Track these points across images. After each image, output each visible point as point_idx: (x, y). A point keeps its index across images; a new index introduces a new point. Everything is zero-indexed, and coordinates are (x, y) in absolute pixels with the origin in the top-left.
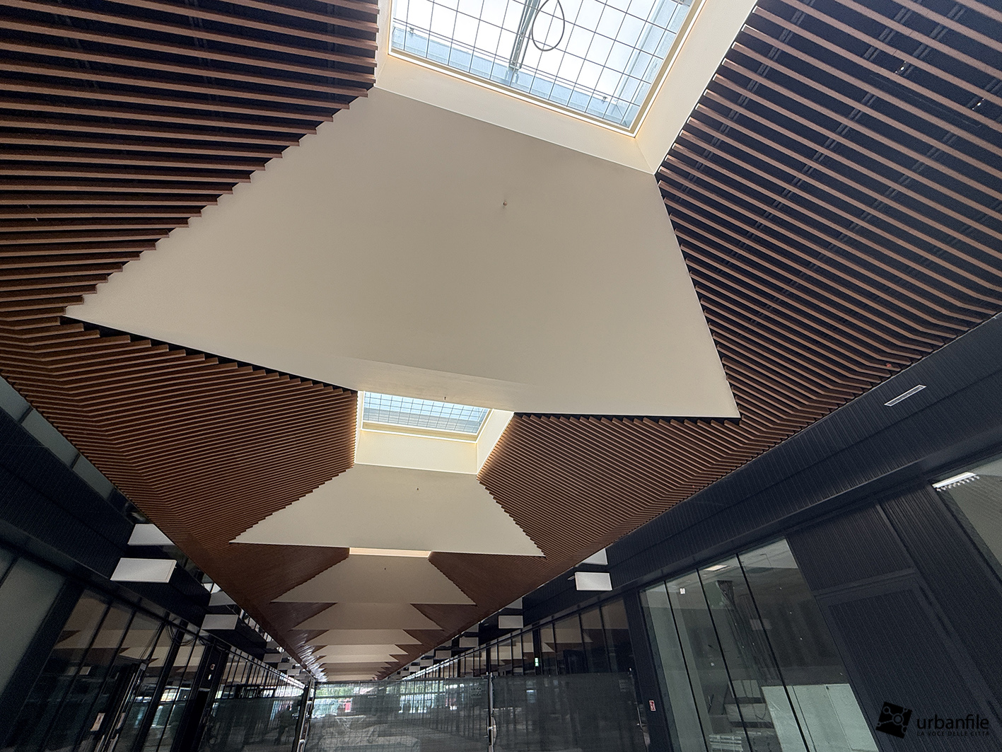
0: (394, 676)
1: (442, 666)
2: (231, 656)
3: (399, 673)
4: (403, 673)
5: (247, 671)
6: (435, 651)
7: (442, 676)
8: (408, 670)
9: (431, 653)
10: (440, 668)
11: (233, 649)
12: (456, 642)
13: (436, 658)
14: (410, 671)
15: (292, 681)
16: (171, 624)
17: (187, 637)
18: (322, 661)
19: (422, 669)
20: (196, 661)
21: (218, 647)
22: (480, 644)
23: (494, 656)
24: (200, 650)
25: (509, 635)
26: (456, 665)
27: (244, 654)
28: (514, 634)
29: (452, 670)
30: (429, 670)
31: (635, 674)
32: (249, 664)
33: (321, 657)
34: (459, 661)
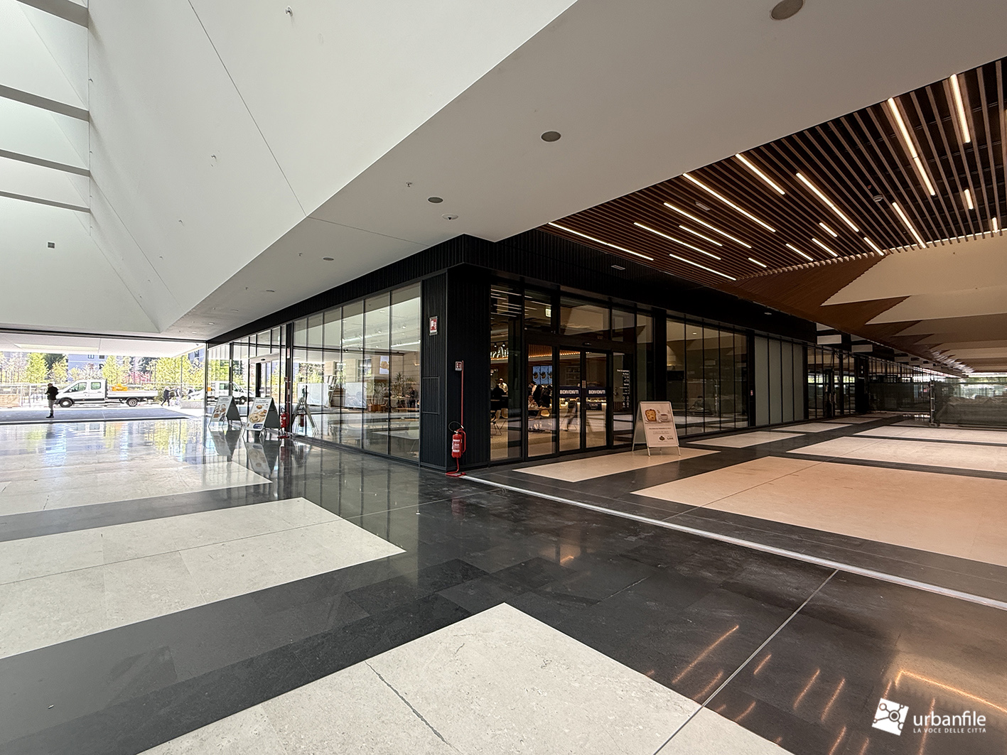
2: (871, 361)
11: (871, 358)
16: (837, 353)
17: (845, 355)
18: (955, 358)
20: (852, 363)
21: (861, 357)
27: (878, 359)
32: (884, 363)
33: (951, 356)
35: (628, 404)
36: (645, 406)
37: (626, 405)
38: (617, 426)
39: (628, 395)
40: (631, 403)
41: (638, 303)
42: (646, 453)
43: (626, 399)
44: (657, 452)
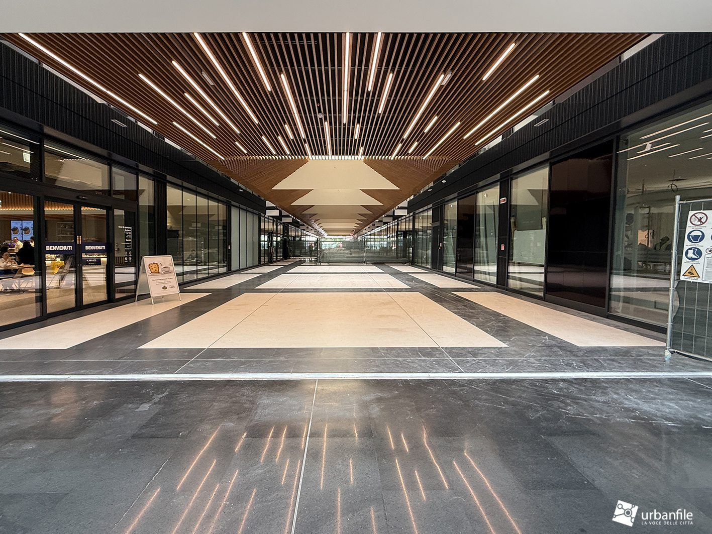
15: (310, 234)
16: (275, 222)
21: (286, 226)
27: (293, 227)
32: (295, 229)
33: (322, 226)
35: (130, 259)
36: (147, 260)
37: (128, 260)
38: (118, 279)
39: (130, 250)
40: (134, 257)
41: (140, 165)
42: (149, 302)
43: (128, 254)
44: (159, 300)
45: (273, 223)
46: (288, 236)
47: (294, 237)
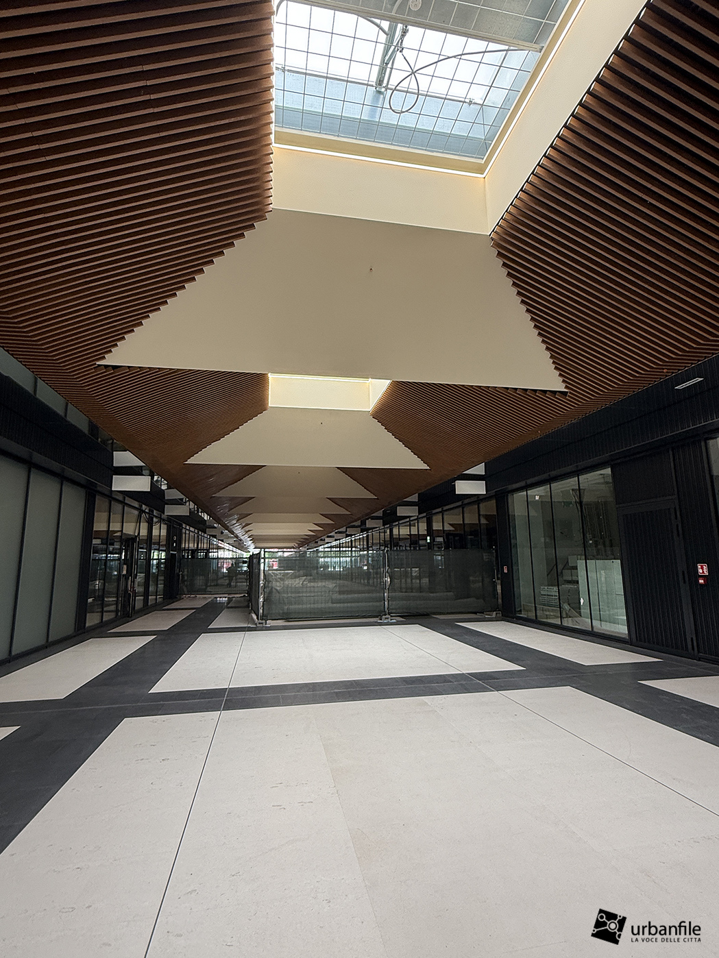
0: (312, 544)
1: (353, 539)
2: (184, 531)
3: (317, 542)
4: (320, 543)
5: (196, 539)
6: (347, 528)
7: (354, 545)
8: (324, 540)
9: (343, 529)
10: (351, 540)
11: (184, 526)
12: (363, 523)
13: (348, 533)
14: (326, 541)
15: (227, 546)
16: (144, 512)
17: (155, 520)
18: (250, 533)
19: (336, 540)
20: (164, 532)
21: (175, 525)
22: (384, 525)
23: (395, 531)
24: (164, 527)
25: (408, 520)
26: (365, 538)
27: (192, 529)
28: (412, 519)
29: (362, 541)
30: (343, 541)
31: (496, 551)
32: (196, 535)
33: (249, 531)
34: (368, 536)
45: (140, 516)
46: (179, 549)
47: (194, 552)
